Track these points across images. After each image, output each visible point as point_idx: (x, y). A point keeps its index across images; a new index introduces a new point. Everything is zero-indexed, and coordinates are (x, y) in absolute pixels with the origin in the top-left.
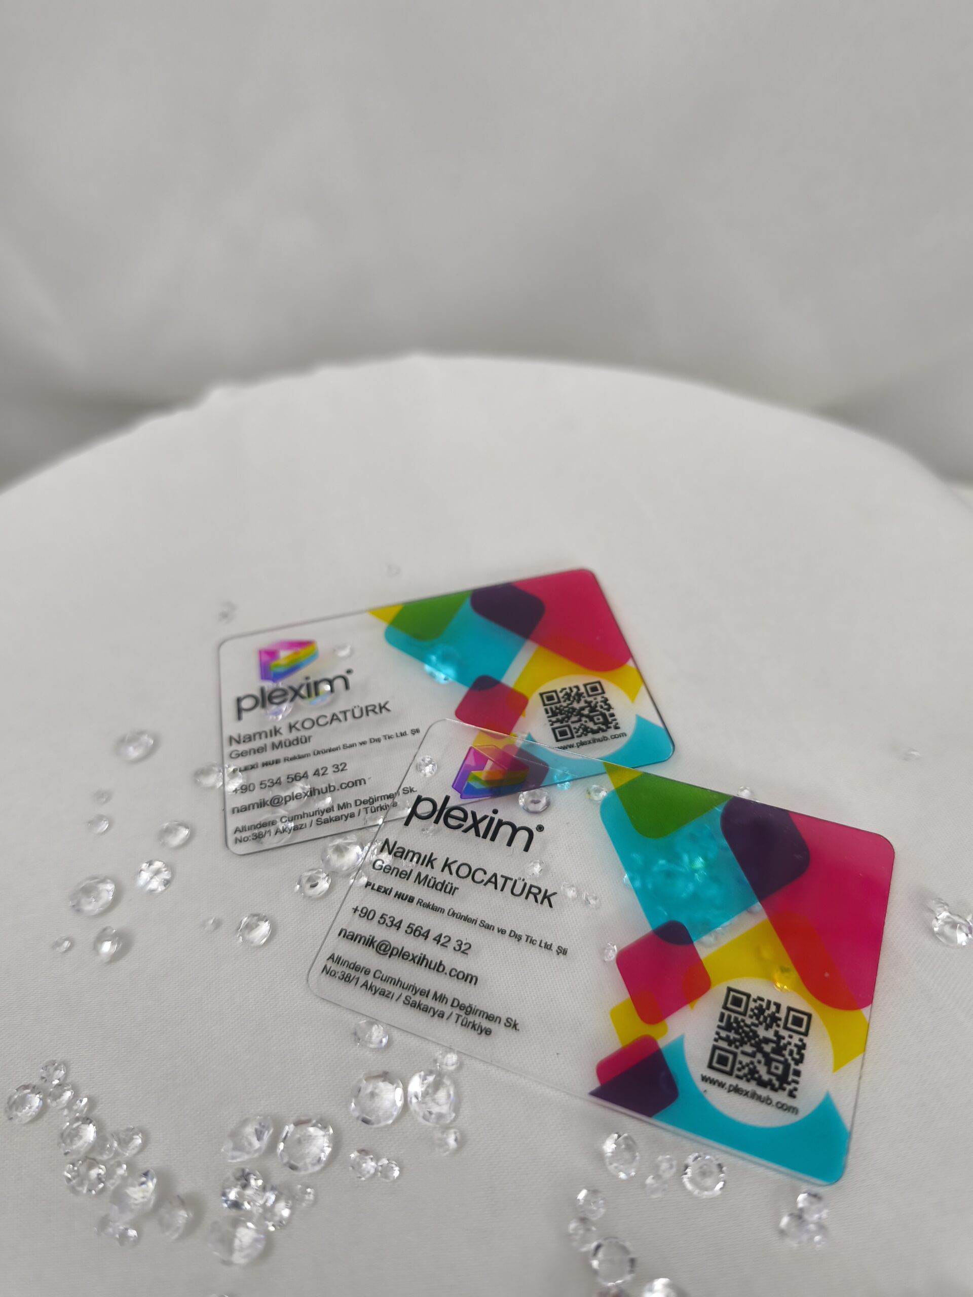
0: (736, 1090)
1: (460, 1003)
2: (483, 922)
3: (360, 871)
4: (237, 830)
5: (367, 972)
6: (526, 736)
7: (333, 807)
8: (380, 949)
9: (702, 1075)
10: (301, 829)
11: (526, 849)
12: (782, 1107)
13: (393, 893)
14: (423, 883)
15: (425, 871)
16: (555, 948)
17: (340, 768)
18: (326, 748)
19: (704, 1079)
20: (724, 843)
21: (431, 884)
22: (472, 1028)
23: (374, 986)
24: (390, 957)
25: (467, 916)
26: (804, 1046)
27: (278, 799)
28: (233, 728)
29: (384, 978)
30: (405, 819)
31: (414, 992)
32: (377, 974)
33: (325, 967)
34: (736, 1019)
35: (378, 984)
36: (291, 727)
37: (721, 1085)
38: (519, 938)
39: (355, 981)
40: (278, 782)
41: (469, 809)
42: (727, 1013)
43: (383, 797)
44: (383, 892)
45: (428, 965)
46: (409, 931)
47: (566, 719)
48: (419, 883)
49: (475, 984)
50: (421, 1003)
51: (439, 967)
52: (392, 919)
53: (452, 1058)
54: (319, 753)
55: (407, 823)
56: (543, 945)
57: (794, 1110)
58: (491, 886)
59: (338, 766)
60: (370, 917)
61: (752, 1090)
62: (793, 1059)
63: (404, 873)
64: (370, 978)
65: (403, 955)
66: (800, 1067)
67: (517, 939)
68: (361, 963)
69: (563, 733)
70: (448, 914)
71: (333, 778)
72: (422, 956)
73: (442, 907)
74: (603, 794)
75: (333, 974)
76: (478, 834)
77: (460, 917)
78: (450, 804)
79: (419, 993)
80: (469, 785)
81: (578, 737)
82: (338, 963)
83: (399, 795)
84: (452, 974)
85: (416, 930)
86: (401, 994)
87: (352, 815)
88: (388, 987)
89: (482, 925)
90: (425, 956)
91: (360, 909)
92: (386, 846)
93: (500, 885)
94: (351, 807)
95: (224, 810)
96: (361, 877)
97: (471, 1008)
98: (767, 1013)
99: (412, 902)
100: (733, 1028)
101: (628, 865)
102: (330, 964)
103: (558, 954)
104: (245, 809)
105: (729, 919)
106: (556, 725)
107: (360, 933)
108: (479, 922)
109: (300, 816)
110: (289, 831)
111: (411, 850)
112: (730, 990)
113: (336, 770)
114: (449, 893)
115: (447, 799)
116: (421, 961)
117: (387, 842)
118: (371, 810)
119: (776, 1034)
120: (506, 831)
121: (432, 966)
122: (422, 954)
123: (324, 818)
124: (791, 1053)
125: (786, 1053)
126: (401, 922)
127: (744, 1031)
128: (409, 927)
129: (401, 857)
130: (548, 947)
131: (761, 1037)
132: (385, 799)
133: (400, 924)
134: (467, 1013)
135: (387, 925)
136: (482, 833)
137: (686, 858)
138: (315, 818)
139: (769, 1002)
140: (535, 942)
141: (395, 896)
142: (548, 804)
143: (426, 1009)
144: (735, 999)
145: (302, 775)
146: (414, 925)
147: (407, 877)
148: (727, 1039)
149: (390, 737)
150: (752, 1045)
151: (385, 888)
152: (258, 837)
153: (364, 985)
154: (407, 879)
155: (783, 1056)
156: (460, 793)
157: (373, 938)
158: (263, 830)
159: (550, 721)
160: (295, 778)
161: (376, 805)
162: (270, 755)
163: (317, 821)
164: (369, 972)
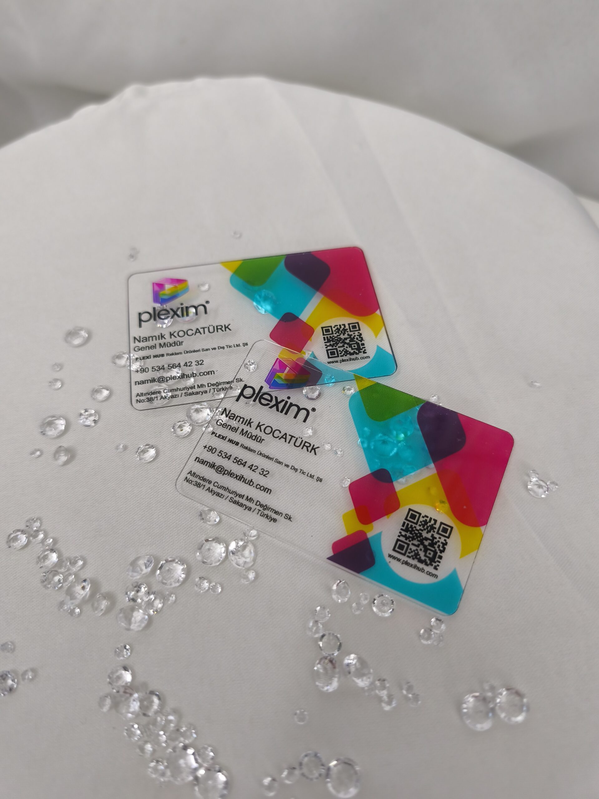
0: (407, 563)
1: (261, 504)
2: (277, 460)
3: (209, 424)
4: (138, 395)
5: (210, 482)
6: (311, 353)
7: (194, 386)
8: (218, 470)
9: (389, 554)
10: (175, 397)
11: (305, 421)
12: (429, 574)
13: (227, 439)
14: (244, 435)
15: (246, 428)
16: (315, 477)
17: (200, 363)
18: (192, 350)
19: (390, 556)
20: (418, 426)
21: (249, 436)
22: (266, 518)
23: (213, 490)
24: (223, 475)
25: (268, 456)
26: (446, 544)
27: (163, 378)
28: (136, 332)
29: (219, 487)
30: (237, 397)
31: (235, 495)
32: (216, 484)
33: (186, 478)
34: (411, 526)
35: (216, 489)
36: (171, 334)
37: (399, 560)
38: (296, 470)
39: (202, 487)
40: (163, 368)
41: (274, 394)
42: (407, 522)
43: (224, 383)
44: (221, 438)
45: (244, 481)
46: (235, 461)
47: (335, 345)
48: (242, 435)
49: (270, 494)
50: (239, 502)
51: (250, 483)
52: (226, 454)
53: (254, 532)
54: (187, 352)
55: (237, 400)
56: (309, 475)
57: (436, 576)
58: (283, 440)
59: (198, 361)
60: (214, 452)
61: (415, 564)
62: (440, 550)
63: (234, 428)
64: (211, 486)
65: (231, 474)
66: (443, 554)
67: (295, 471)
68: (207, 477)
69: (333, 353)
70: (258, 454)
71: (194, 369)
72: (241, 476)
73: (254, 449)
74: (352, 391)
75: (190, 482)
76: (278, 410)
77: (264, 456)
78: (263, 391)
79: (238, 496)
80: (274, 380)
81: (341, 356)
82: (194, 476)
83: (234, 382)
84: (257, 487)
85: (239, 461)
86: (228, 496)
87: (206, 392)
88: (221, 491)
89: (276, 461)
90: (243, 476)
91: (207, 447)
92: (225, 412)
93: (288, 440)
94: (205, 387)
95: (130, 382)
96: (209, 427)
97: (267, 507)
98: (429, 524)
99: (238, 445)
100: (409, 531)
101: (361, 434)
102: (189, 476)
103: (317, 481)
104: (143, 382)
105: (415, 471)
106: (329, 348)
107: (207, 460)
108: (274, 460)
109: (175, 390)
110: (168, 398)
111: (239, 415)
112: (410, 510)
113: (197, 364)
114: (259, 442)
115: (262, 387)
116: (241, 478)
117: (225, 409)
118: (217, 390)
119: (432, 536)
120: (294, 409)
121: (247, 482)
122: (241, 475)
123: (190, 392)
124: (439, 546)
125: (436, 546)
126: (231, 456)
127: (415, 533)
128: (235, 459)
129: (233, 419)
130: (312, 476)
131: (424, 537)
132: (225, 384)
133: (230, 457)
134: (264, 509)
135: (222, 457)
136: (280, 410)
137: (395, 433)
138: (184, 392)
139: (431, 519)
140: (305, 473)
141: (228, 441)
142: (319, 395)
143: (241, 505)
144: (413, 515)
145: (177, 365)
146: (238, 458)
147: (235, 431)
148: (405, 536)
149: (230, 347)
150: (418, 541)
151: (223, 436)
152: (150, 400)
153: (207, 489)
154: (236, 432)
155: (434, 548)
156: (269, 385)
157: (215, 463)
158: (153, 396)
159: (326, 345)
160: (174, 366)
161: (220, 387)
162: (159, 351)
163: (185, 393)
164: (211, 483)
